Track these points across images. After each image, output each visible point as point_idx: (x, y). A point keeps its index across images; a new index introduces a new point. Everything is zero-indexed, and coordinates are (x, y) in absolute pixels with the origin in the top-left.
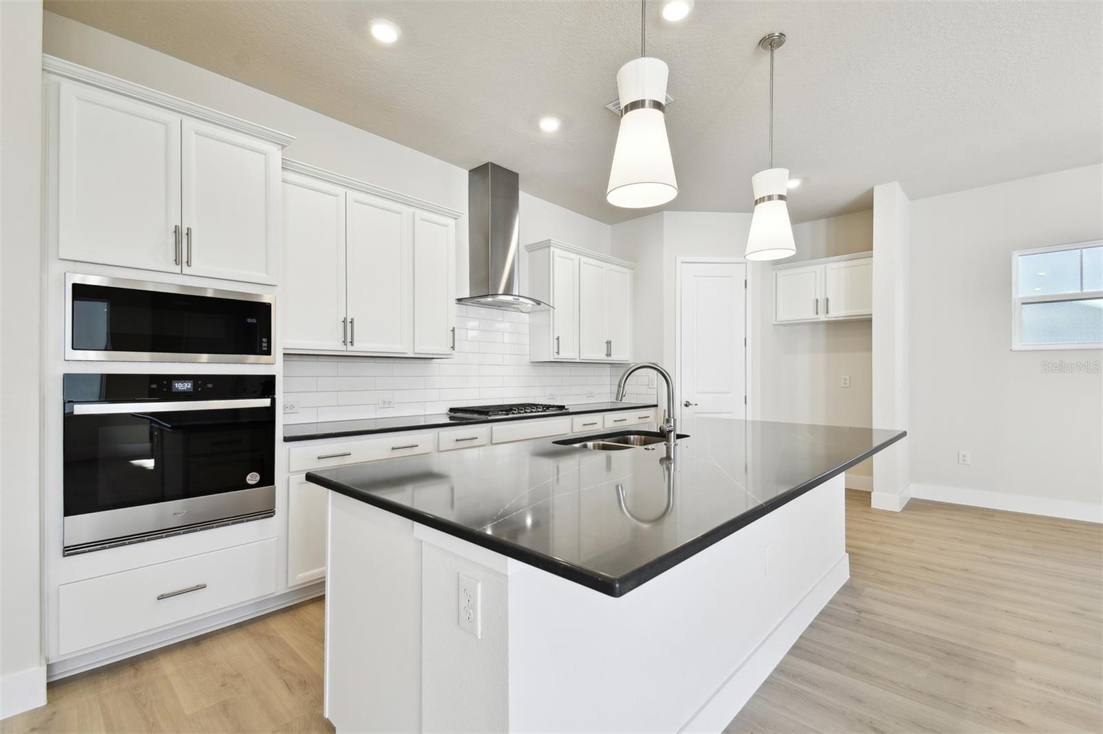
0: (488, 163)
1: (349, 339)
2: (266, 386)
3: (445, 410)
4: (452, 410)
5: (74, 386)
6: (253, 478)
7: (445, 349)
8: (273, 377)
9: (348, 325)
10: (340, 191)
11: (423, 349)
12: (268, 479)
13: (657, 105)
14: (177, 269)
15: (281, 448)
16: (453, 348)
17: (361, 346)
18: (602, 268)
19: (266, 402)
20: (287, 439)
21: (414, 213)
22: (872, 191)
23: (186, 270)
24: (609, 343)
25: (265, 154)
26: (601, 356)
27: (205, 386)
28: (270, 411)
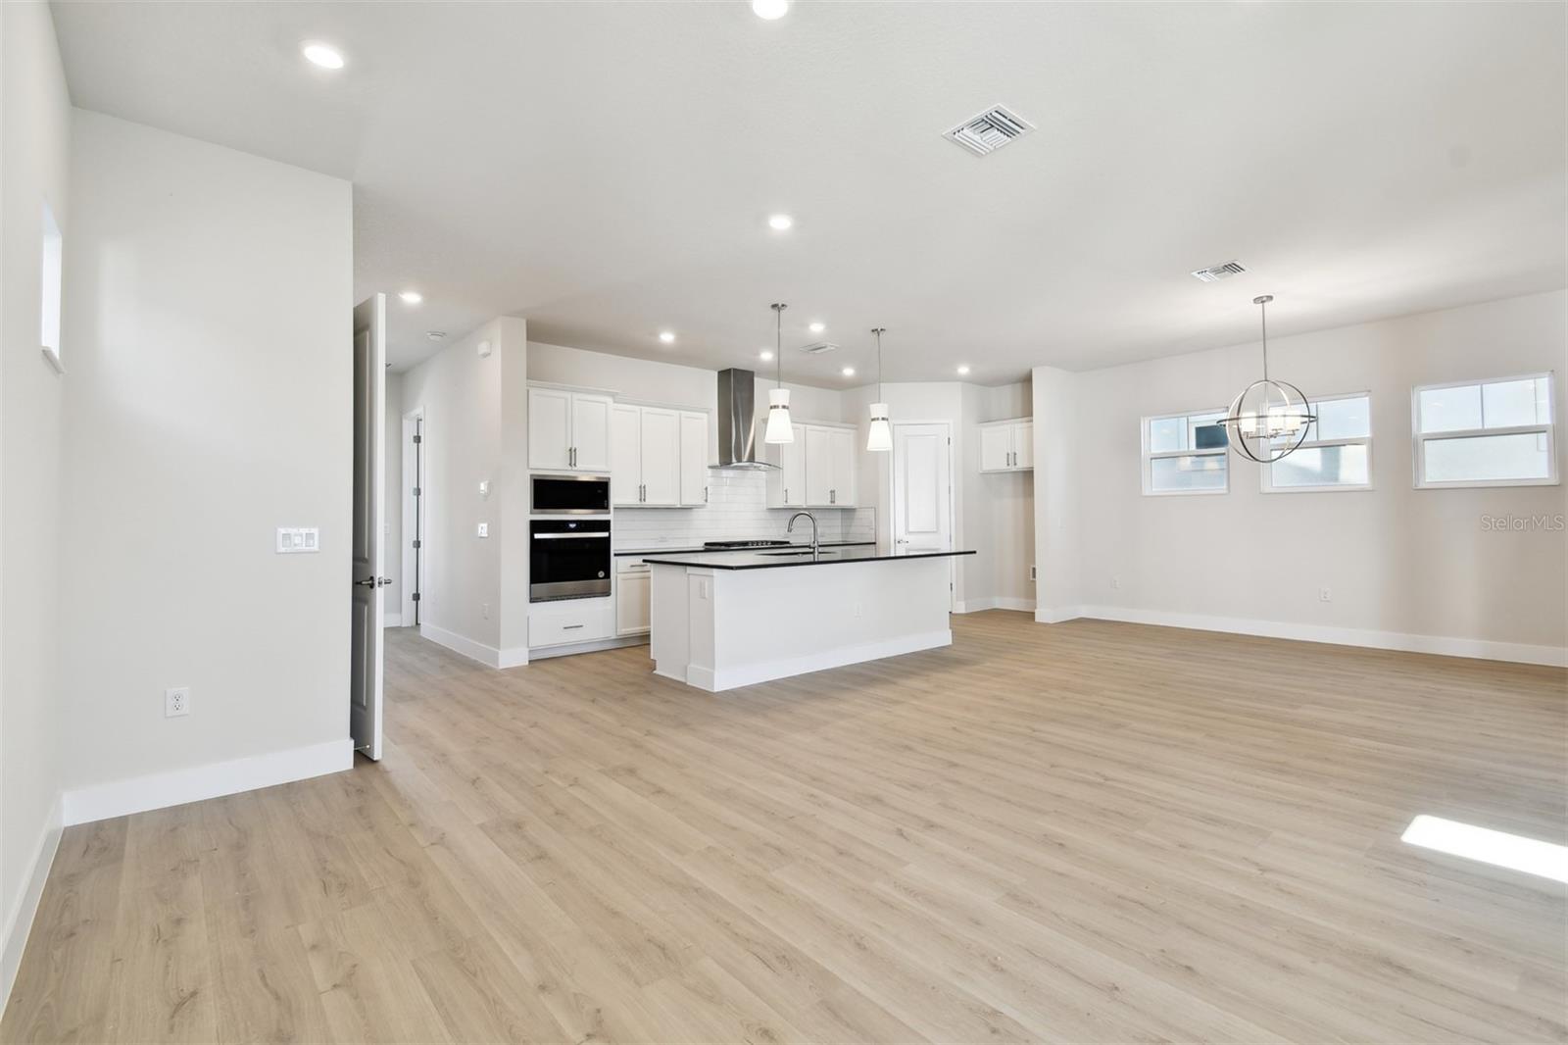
0: (730, 370)
1: (642, 498)
2: (605, 526)
3: (703, 545)
4: (706, 544)
5: (536, 527)
6: (601, 574)
7: (702, 502)
8: (609, 521)
9: (642, 489)
10: (637, 408)
11: (687, 501)
12: (608, 576)
13: (784, 407)
14: (570, 468)
15: (613, 559)
16: (706, 501)
17: (650, 501)
18: (825, 431)
19: (605, 534)
20: (615, 555)
21: (680, 414)
22: (1031, 372)
23: (574, 468)
24: (832, 492)
25: (605, 403)
26: (826, 502)
27: (584, 526)
28: (608, 540)
